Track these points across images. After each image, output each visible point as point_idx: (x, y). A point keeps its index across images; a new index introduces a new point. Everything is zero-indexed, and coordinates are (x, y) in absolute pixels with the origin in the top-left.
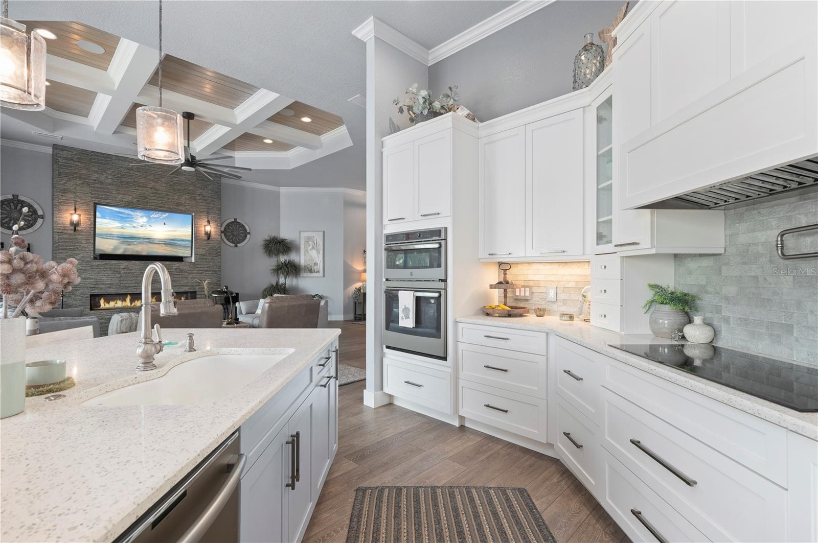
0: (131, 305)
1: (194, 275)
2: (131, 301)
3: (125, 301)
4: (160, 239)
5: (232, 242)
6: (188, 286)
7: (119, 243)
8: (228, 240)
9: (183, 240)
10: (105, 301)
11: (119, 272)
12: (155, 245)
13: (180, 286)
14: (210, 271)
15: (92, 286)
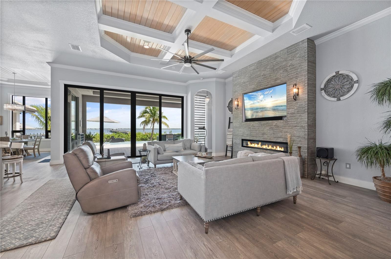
0: (261, 146)
1: (286, 130)
2: (261, 145)
3: (259, 144)
4: (270, 107)
5: (334, 97)
6: (282, 138)
7: (253, 112)
8: (329, 95)
9: (281, 106)
10: (250, 143)
11: (250, 128)
12: (268, 111)
13: (277, 137)
14: (298, 126)
15: (242, 135)
